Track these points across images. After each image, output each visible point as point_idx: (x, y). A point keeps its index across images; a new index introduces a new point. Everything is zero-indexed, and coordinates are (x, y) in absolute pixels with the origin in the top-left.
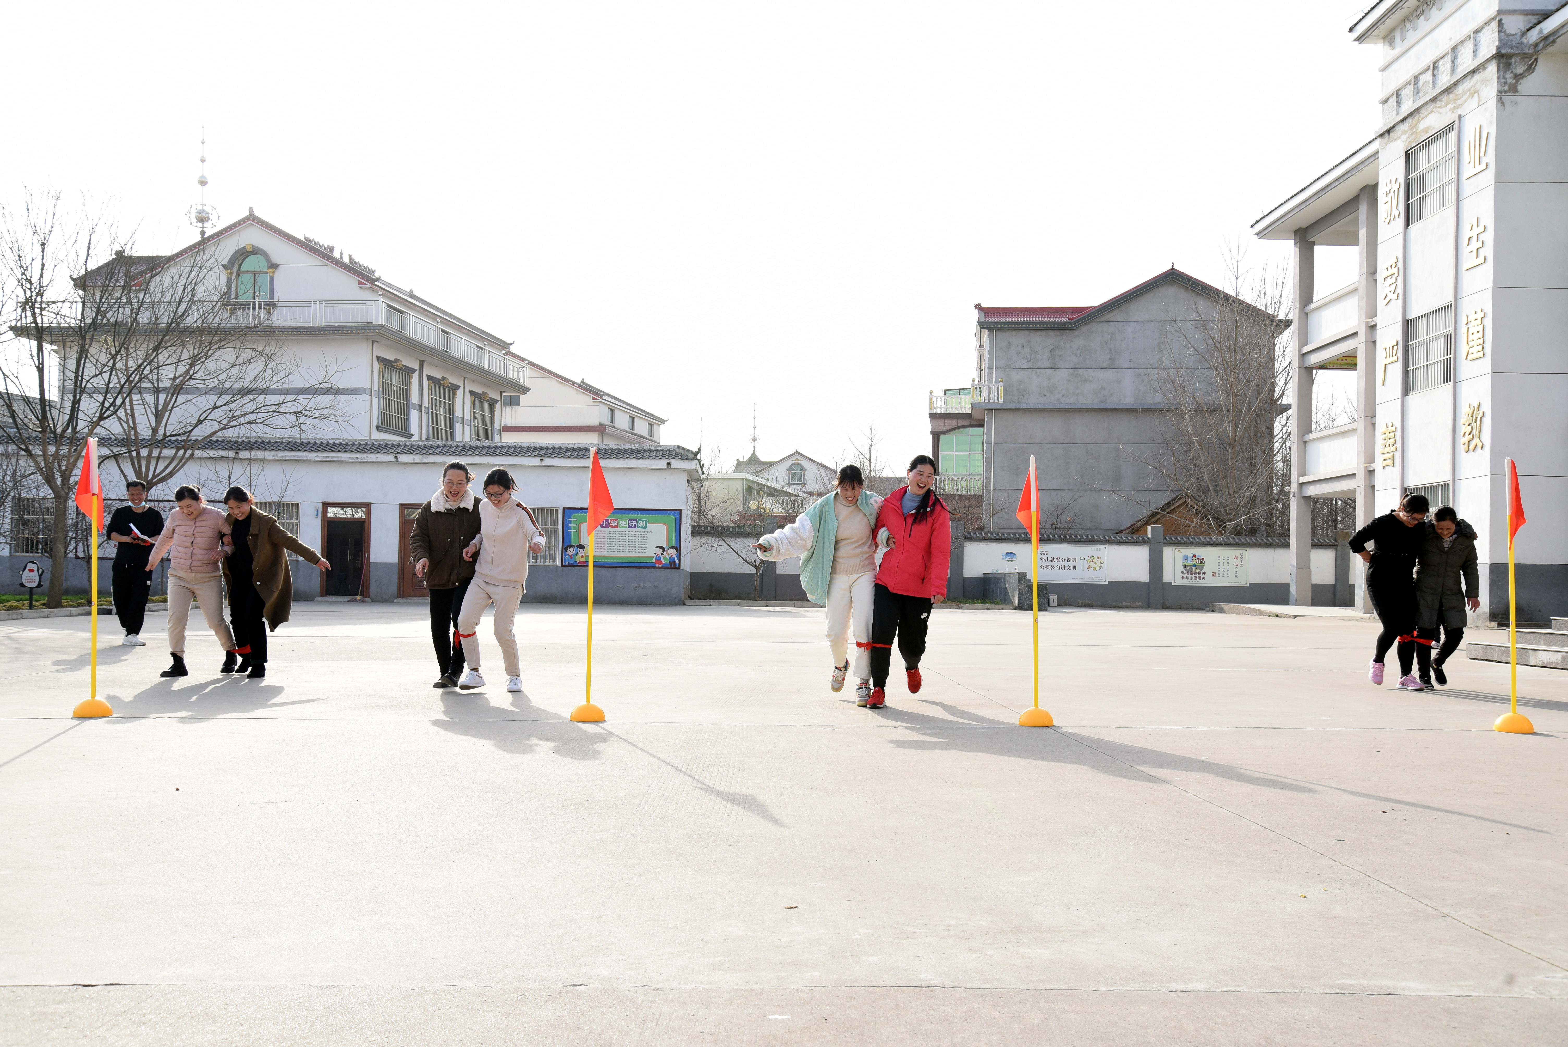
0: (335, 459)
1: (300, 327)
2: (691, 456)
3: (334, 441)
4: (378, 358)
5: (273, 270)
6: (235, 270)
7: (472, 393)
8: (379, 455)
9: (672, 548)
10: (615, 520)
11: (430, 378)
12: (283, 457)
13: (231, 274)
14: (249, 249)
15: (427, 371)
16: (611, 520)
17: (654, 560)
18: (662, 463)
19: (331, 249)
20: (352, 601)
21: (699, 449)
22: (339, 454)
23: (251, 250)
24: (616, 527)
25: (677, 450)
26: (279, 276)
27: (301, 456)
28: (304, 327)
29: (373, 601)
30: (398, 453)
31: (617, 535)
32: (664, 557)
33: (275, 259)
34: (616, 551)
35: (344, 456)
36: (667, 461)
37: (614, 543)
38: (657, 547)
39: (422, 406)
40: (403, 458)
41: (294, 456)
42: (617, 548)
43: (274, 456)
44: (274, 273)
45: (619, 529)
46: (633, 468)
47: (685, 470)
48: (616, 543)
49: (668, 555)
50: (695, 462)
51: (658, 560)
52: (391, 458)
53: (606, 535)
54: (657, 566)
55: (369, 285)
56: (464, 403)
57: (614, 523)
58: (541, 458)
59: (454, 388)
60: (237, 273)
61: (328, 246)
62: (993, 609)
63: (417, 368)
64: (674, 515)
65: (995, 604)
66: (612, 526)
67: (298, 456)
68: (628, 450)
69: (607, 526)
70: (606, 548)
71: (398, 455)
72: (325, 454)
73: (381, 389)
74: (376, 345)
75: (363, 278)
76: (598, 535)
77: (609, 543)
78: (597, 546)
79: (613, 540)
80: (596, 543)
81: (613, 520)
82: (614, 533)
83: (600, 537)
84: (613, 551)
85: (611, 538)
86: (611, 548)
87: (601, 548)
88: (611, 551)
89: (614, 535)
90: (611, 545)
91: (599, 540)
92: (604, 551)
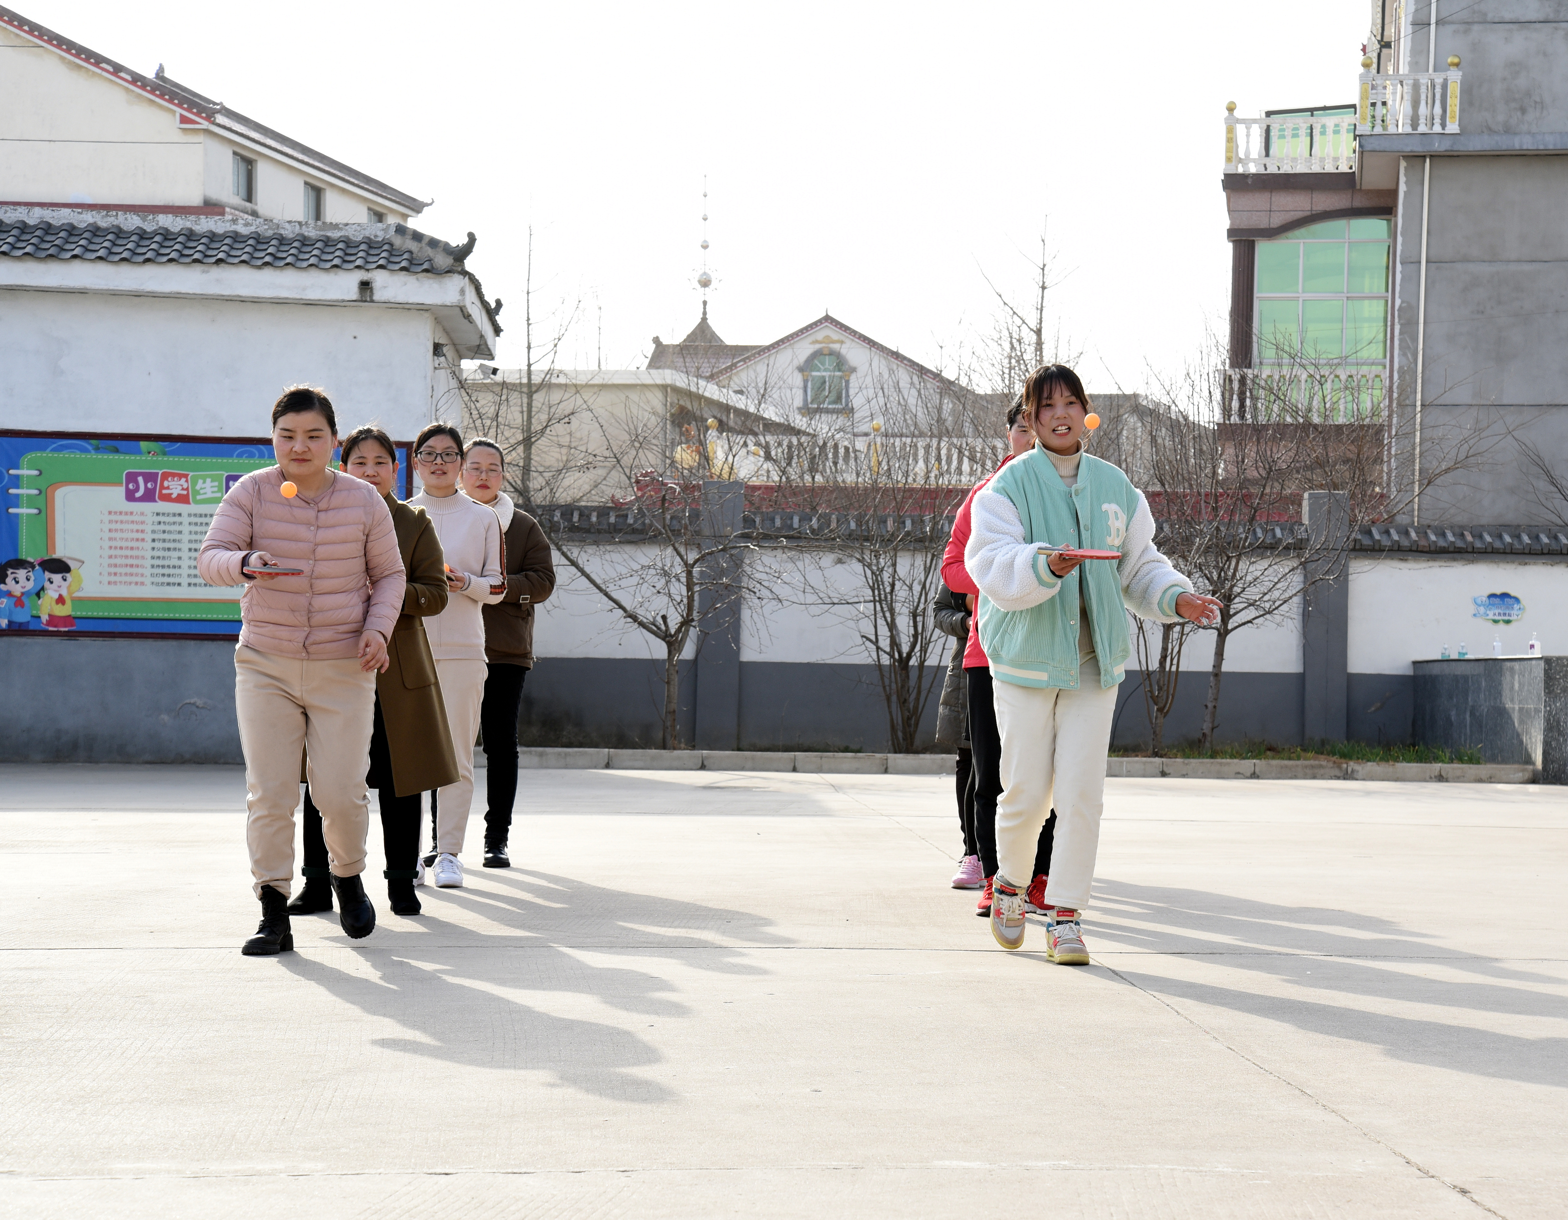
2: (442, 261)
10: (180, 476)
16: (165, 476)
18: (344, 284)
21: (472, 238)
24: (183, 499)
25: (398, 241)
31: (186, 528)
34: (185, 581)
36: (361, 276)
37: (175, 554)
42: (185, 571)
45: (192, 508)
46: (242, 300)
47: (422, 308)
48: (185, 554)
50: (456, 282)
53: (148, 528)
57: (175, 487)
62: (1459, 779)
65: (1461, 761)
66: (167, 498)
68: (225, 236)
69: (149, 497)
70: (148, 572)
76: (119, 526)
77: (156, 553)
78: (113, 561)
79: (172, 545)
80: (113, 552)
81: (173, 475)
82: (177, 519)
83: (125, 535)
84: (171, 580)
85: (166, 536)
86: (166, 571)
87: (129, 570)
88: (166, 580)
89: (177, 528)
90: (166, 563)
91: (124, 544)
92: (139, 579)
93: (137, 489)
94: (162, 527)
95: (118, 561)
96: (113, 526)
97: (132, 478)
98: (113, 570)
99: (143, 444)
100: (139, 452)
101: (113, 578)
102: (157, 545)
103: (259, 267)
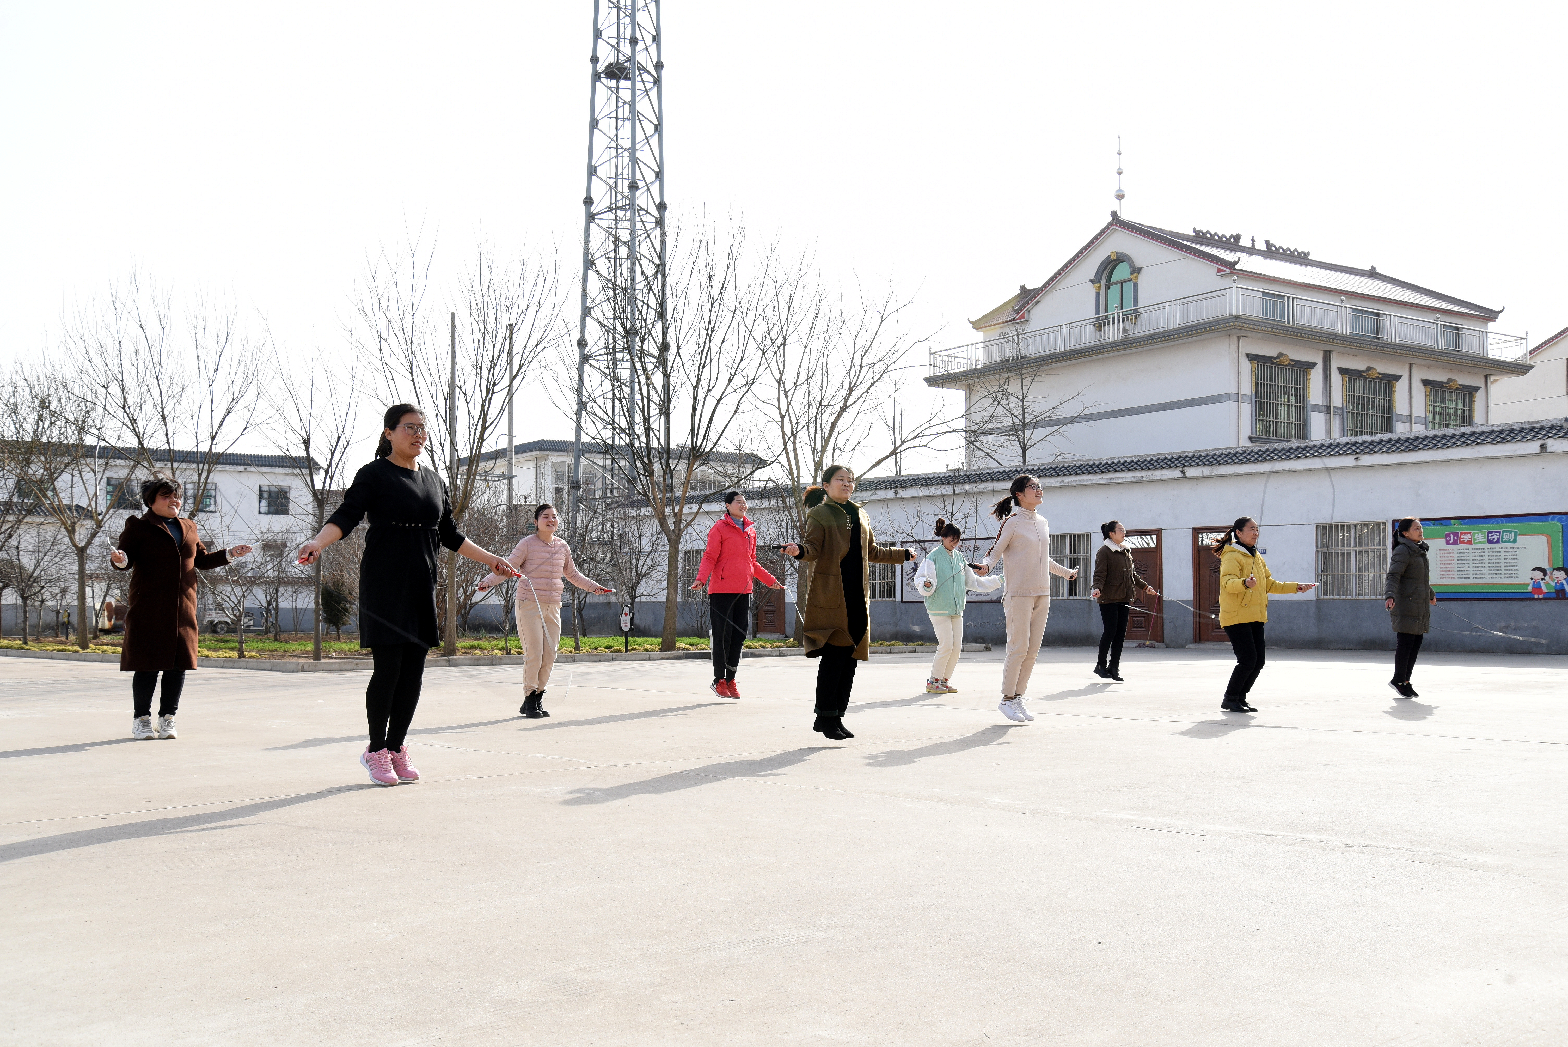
0: (1119, 481)
1: (1154, 334)
3: (1125, 459)
4: (1248, 355)
5: (1136, 275)
6: (1103, 282)
7: (1425, 382)
8: (1165, 472)
9: (1558, 569)
10: (1468, 533)
11: (1342, 371)
12: (1068, 482)
13: (1100, 287)
14: (1113, 257)
15: (1336, 363)
16: (1462, 534)
17: (1530, 588)
18: (1533, 447)
19: (1237, 238)
20: (1140, 646)
22: (1124, 474)
23: (1115, 258)
24: (1469, 543)
26: (1143, 280)
27: (1086, 480)
28: (1158, 333)
29: (1168, 647)
30: (1185, 466)
31: (1471, 555)
32: (1547, 584)
33: (1138, 263)
34: (1471, 576)
35: (1129, 476)
36: (1541, 442)
37: (1467, 565)
38: (1534, 569)
39: (1330, 406)
40: (1191, 472)
41: (1080, 481)
42: (1471, 572)
43: (1060, 483)
44: (1137, 278)
45: (1473, 546)
48: (1471, 565)
49: (1553, 580)
51: (1537, 588)
52: (1177, 473)
53: (1455, 555)
54: (1536, 596)
55: (1228, 271)
56: (1411, 397)
57: (1466, 538)
58: (1357, 456)
59: (1390, 380)
60: (1106, 285)
61: (1232, 236)
63: (1319, 359)
64: (1559, 521)
66: (1463, 543)
67: (1083, 481)
69: (1455, 542)
70: (1456, 573)
71: (1185, 469)
72: (1110, 475)
73: (1254, 392)
74: (1243, 341)
75: (1221, 265)
76: (1444, 555)
77: (1459, 565)
78: (1442, 569)
79: (1465, 562)
80: (1442, 566)
81: (1465, 533)
82: (1467, 551)
83: (1446, 559)
84: (1466, 576)
85: (1463, 558)
86: (1463, 573)
87: (1448, 573)
88: (1464, 576)
89: (1467, 555)
90: (1463, 569)
91: (1446, 562)
92: (1453, 576)
93: (1450, 540)
94: (1461, 555)
95: (1444, 569)
96: (1441, 555)
97: (1448, 535)
98: (1442, 573)
99: (1452, 521)
100: (1451, 524)
101: (1442, 576)
102: (1459, 562)
103: (1496, 444)
